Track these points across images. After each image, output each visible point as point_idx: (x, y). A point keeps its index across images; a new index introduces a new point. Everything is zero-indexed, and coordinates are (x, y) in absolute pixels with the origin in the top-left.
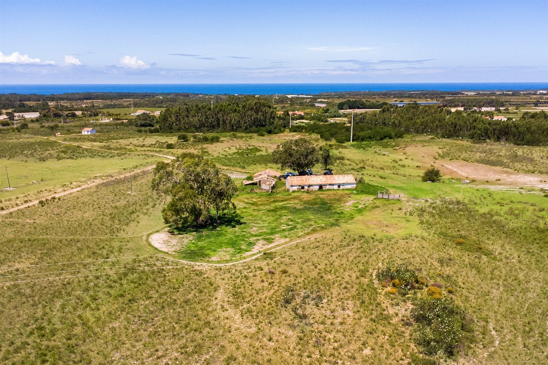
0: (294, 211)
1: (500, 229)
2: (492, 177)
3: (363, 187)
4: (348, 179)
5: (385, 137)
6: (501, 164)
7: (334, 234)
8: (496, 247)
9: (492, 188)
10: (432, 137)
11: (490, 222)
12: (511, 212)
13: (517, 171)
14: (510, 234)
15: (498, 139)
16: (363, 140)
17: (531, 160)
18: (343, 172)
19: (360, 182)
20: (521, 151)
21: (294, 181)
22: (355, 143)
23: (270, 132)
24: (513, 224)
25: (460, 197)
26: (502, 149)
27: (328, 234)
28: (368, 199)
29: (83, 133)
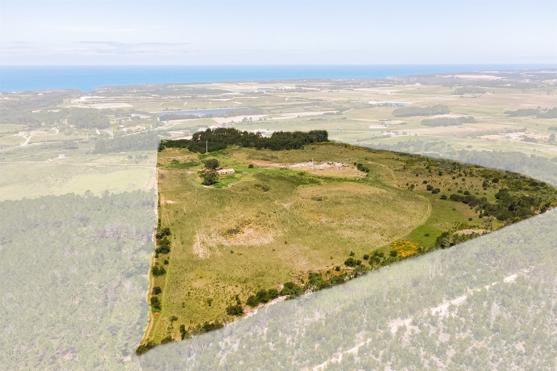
0: (227, 179)
1: (271, 177)
2: (267, 165)
4: (230, 170)
6: (269, 160)
8: (271, 180)
9: (268, 168)
11: (269, 177)
12: (273, 174)
13: (274, 162)
14: (273, 178)
15: (266, 148)
16: (211, 151)
17: (277, 158)
18: (227, 168)
20: (274, 153)
21: (219, 172)
22: (209, 153)
24: (274, 176)
25: (260, 172)
26: (268, 153)
28: (241, 174)
29: (59, 157)
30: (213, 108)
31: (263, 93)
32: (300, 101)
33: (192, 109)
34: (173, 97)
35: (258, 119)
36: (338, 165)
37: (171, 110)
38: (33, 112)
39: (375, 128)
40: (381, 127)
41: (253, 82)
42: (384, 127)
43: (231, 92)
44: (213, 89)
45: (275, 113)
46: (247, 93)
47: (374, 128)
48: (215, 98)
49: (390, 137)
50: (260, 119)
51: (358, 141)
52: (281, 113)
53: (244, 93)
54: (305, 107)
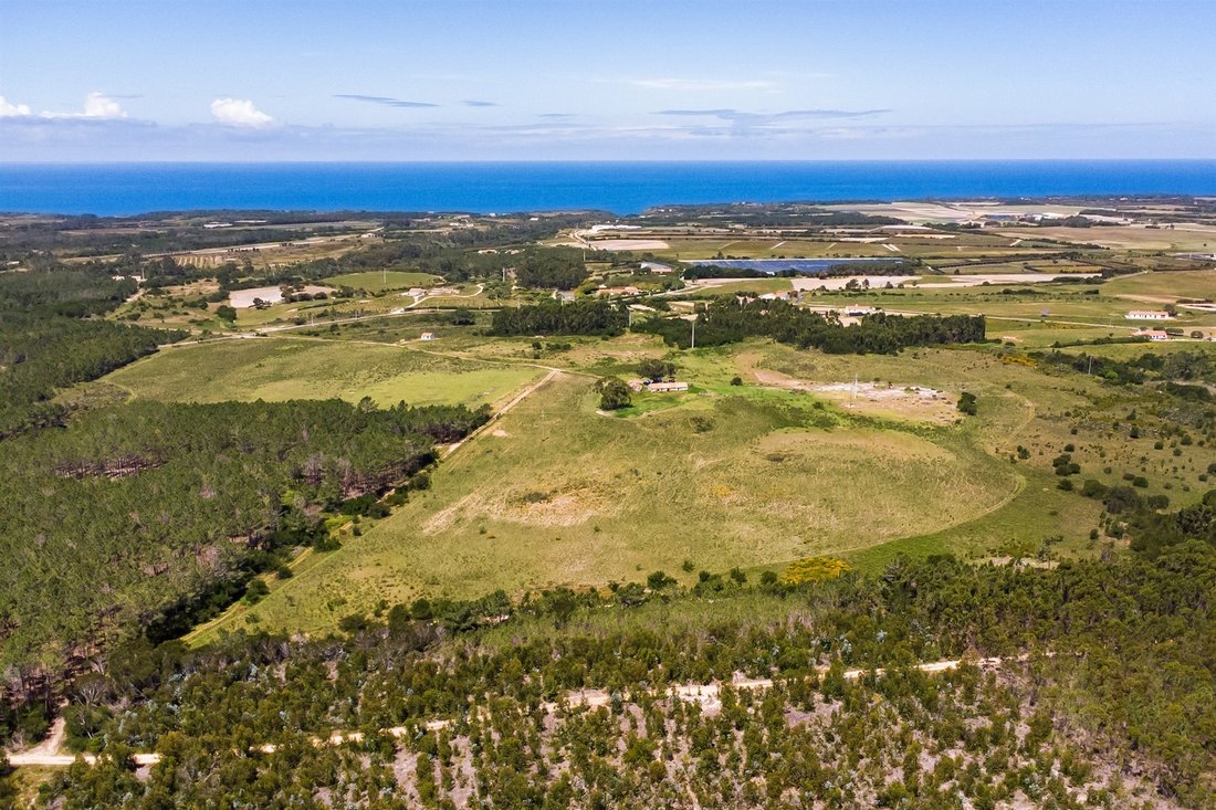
0: (656, 401)
2: (776, 382)
3: (692, 389)
4: (683, 385)
5: (725, 342)
7: (675, 409)
10: (769, 340)
16: (703, 346)
18: (682, 380)
19: (691, 386)
21: (653, 387)
22: (696, 349)
23: (612, 335)
27: (673, 409)
28: (694, 395)
29: (422, 339)
30: (820, 257)
31: (979, 226)
32: (1042, 247)
33: (773, 256)
34: (768, 231)
35: (884, 286)
36: (926, 392)
37: (729, 257)
38: (480, 252)
39: (1143, 318)
40: (1159, 317)
41: (991, 201)
42: (1167, 318)
43: (905, 223)
44: (871, 214)
45: (944, 273)
46: (939, 226)
47: (1137, 317)
48: (852, 235)
49: (1148, 341)
50: (889, 286)
51: (1057, 345)
52: (957, 273)
53: (933, 226)
54: (1030, 263)
